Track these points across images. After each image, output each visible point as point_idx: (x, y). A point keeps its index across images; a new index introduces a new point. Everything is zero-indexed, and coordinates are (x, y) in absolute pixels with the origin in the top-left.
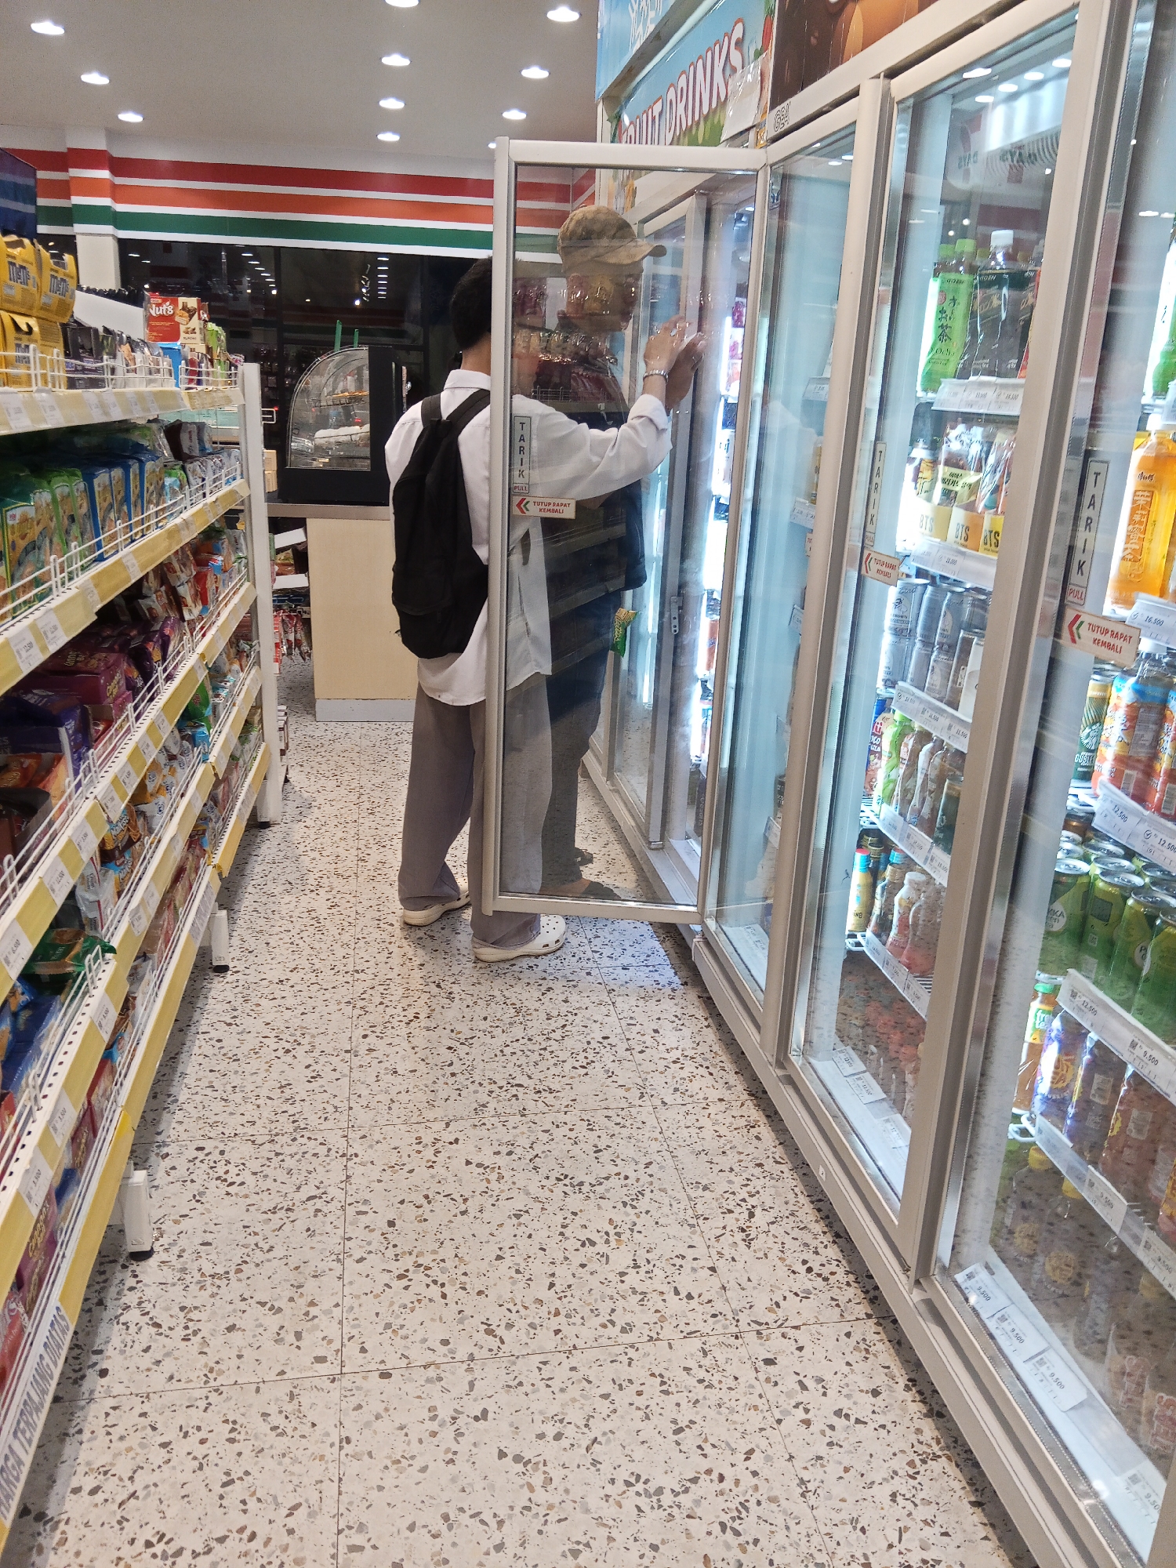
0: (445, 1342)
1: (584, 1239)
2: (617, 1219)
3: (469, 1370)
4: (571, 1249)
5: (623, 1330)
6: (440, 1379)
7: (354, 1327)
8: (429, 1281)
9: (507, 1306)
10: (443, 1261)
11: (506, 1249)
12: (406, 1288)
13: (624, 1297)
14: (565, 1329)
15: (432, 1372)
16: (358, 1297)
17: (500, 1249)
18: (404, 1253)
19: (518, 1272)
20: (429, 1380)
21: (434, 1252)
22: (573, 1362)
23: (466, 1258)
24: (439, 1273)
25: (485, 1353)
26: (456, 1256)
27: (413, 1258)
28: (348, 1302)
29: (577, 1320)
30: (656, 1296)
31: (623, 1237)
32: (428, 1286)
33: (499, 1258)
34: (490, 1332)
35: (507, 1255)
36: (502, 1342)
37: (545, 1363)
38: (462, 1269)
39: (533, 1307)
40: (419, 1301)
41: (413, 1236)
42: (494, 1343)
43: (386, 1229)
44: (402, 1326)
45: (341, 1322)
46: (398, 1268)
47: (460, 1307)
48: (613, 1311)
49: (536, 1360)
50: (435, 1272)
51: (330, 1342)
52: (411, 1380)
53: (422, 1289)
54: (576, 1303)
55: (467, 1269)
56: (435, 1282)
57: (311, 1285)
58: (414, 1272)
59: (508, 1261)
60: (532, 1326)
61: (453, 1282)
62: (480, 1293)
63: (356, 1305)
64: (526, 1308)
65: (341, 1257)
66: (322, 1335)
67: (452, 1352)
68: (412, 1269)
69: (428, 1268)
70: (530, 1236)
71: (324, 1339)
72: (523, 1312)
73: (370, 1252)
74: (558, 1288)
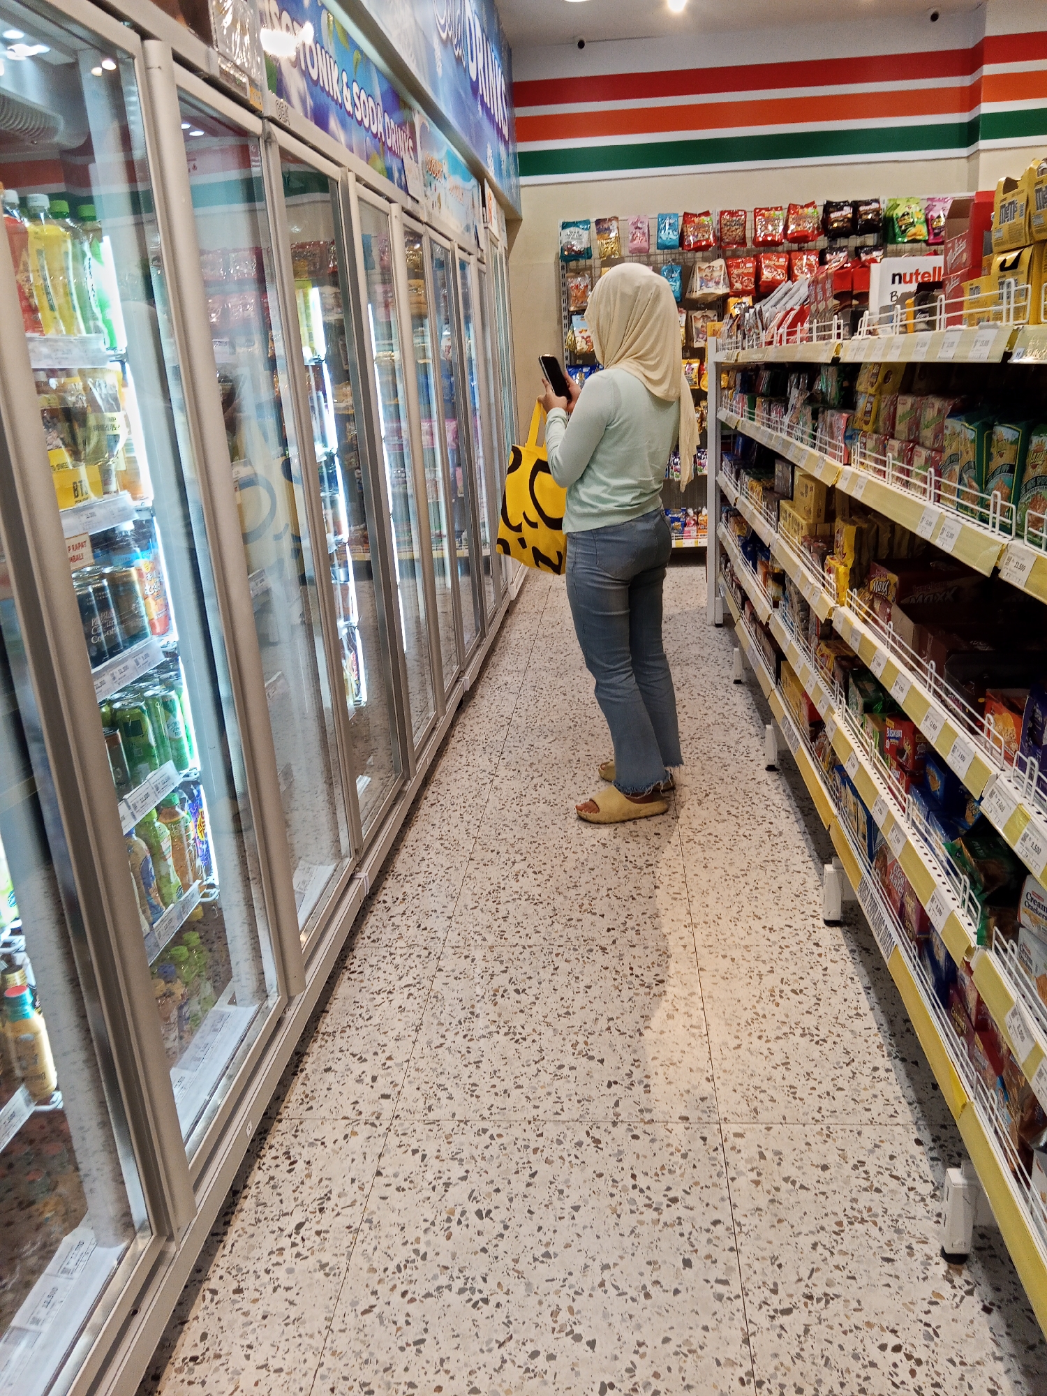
0: (635, 1137)
1: (486, 1220)
2: (441, 1238)
3: (617, 1115)
4: (502, 1209)
5: (485, 1131)
6: (641, 1111)
7: (715, 1159)
8: (647, 1193)
9: (578, 1162)
10: (632, 1212)
11: (567, 1217)
12: (669, 1189)
13: (472, 1157)
14: (533, 1136)
15: (647, 1117)
16: (715, 1185)
17: (573, 1218)
18: (672, 1225)
19: (561, 1192)
20: (650, 1111)
21: (641, 1223)
22: (535, 1112)
23: (609, 1211)
24: (637, 1199)
25: (603, 1127)
26: (619, 1216)
27: (663, 1219)
28: (723, 1181)
29: (520, 1143)
30: (444, 1155)
31: (445, 1216)
32: (648, 1188)
33: (576, 1208)
34: (597, 1141)
35: (568, 1209)
36: (588, 1133)
37: (557, 1113)
38: (614, 1201)
39: (555, 1158)
40: (657, 1175)
41: (663, 1245)
42: (596, 1133)
43: (693, 1258)
44: (672, 1154)
45: (727, 1164)
46: (678, 1210)
47: (620, 1165)
48: (487, 1147)
49: (563, 1117)
50: (641, 1201)
51: (733, 1148)
52: (663, 1113)
53: (654, 1185)
54: (516, 1157)
55: (608, 1201)
56: (641, 1191)
57: (763, 1201)
58: (661, 1204)
59: (568, 1203)
60: (560, 1142)
61: (625, 1189)
62: (600, 1175)
63: (715, 1178)
64: (561, 1158)
65: (737, 1229)
66: (742, 1154)
67: (631, 1130)
68: (664, 1207)
69: (649, 1206)
70: (540, 1229)
71: (739, 1151)
72: (565, 1155)
73: (708, 1231)
74: (528, 1172)
